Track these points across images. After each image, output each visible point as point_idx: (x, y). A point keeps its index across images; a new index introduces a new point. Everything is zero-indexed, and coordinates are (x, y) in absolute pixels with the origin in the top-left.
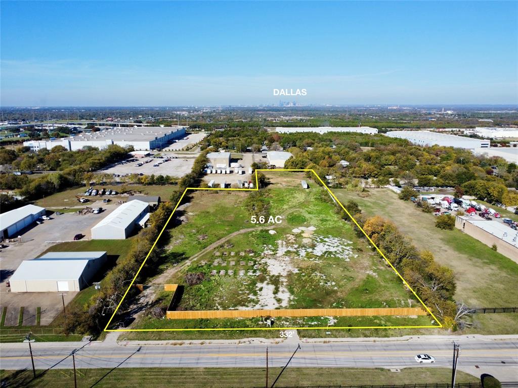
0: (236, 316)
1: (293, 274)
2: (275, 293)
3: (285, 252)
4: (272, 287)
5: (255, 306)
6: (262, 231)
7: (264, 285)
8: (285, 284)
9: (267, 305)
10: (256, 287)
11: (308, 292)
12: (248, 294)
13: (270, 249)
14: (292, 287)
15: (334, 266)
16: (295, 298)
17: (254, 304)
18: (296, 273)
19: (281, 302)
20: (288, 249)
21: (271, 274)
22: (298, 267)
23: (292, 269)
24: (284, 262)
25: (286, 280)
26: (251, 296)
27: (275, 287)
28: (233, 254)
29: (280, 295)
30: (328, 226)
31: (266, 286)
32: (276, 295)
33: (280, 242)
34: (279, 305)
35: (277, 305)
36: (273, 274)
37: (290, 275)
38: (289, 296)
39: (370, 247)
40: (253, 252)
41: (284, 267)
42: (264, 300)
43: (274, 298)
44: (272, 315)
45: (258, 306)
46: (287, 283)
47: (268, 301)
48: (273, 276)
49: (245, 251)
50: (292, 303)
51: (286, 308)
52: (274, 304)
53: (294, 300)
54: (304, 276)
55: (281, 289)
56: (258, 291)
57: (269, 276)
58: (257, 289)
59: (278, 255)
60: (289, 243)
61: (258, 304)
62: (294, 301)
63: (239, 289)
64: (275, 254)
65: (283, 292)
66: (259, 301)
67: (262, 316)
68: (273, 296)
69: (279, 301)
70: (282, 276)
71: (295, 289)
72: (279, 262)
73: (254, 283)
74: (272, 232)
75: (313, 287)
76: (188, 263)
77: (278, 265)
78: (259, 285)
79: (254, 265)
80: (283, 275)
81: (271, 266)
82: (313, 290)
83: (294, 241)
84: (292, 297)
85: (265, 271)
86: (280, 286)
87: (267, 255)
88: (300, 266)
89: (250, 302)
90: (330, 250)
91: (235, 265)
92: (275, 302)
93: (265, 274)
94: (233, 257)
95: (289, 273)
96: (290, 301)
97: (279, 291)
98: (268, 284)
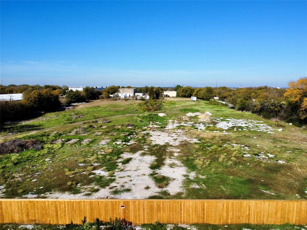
0: (17, 219)
1: (191, 144)
2: (153, 167)
3: (176, 126)
4: (151, 159)
5: (97, 190)
6: (150, 115)
7: (137, 155)
8: (176, 154)
9: (128, 190)
10: (120, 158)
11: (227, 167)
12: (95, 169)
13: (156, 124)
14: (191, 158)
15: (255, 137)
16: (200, 176)
17: (96, 187)
18: (196, 143)
19: (167, 185)
20: (181, 124)
21: (154, 143)
22: (196, 138)
23: (188, 140)
24: (175, 133)
25: (178, 150)
26: (101, 172)
27: (156, 158)
28: (104, 127)
29: (165, 171)
30: (225, 113)
31: (140, 158)
32: (157, 171)
33: (170, 121)
34: (159, 190)
35: (155, 190)
36: (157, 143)
37: (184, 145)
38: (185, 173)
39: (291, 124)
40: (132, 125)
41: (175, 138)
42: (127, 179)
43: (151, 175)
44: (131, 219)
45: (104, 192)
46: (180, 154)
47: (133, 182)
48: (156, 145)
49: (122, 125)
50: (196, 186)
51: (178, 196)
52: (147, 188)
53: (197, 181)
54: (209, 146)
55: (168, 161)
56: (120, 164)
57: (149, 145)
58: (120, 160)
59: (166, 128)
60: (183, 121)
61: (107, 188)
62: (198, 183)
63: (82, 160)
64: (162, 127)
65: (172, 166)
66: (114, 180)
67: (102, 219)
68: (151, 171)
69: (162, 181)
70: (171, 146)
71: (197, 161)
72: (167, 134)
73: (118, 153)
74: (161, 115)
75: (233, 158)
76: (34, 133)
77: (166, 136)
78: (126, 156)
79: (129, 135)
80: (174, 145)
81: (154, 137)
82: (236, 164)
83: (187, 120)
84: (192, 175)
85: (144, 140)
86: (167, 158)
87: (151, 128)
88: (201, 136)
89: (90, 182)
90: (238, 126)
91: (101, 135)
92: (151, 183)
93: (143, 143)
94: (103, 129)
95: (183, 143)
96: (188, 181)
97: (164, 164)
98: (143, 154)
